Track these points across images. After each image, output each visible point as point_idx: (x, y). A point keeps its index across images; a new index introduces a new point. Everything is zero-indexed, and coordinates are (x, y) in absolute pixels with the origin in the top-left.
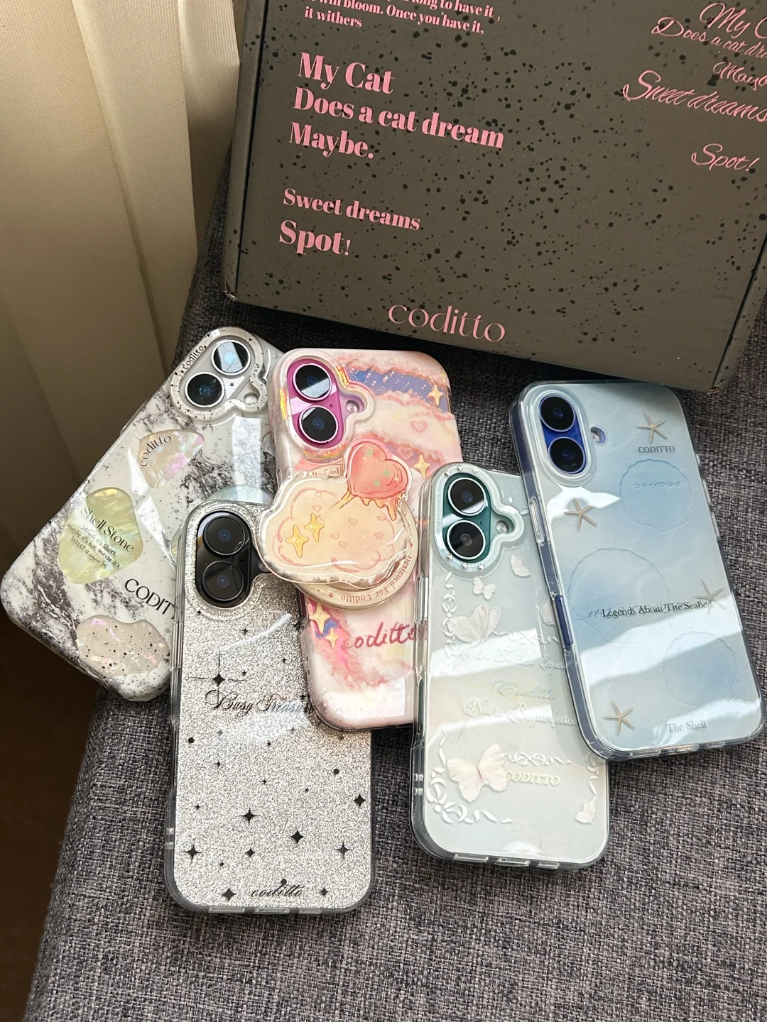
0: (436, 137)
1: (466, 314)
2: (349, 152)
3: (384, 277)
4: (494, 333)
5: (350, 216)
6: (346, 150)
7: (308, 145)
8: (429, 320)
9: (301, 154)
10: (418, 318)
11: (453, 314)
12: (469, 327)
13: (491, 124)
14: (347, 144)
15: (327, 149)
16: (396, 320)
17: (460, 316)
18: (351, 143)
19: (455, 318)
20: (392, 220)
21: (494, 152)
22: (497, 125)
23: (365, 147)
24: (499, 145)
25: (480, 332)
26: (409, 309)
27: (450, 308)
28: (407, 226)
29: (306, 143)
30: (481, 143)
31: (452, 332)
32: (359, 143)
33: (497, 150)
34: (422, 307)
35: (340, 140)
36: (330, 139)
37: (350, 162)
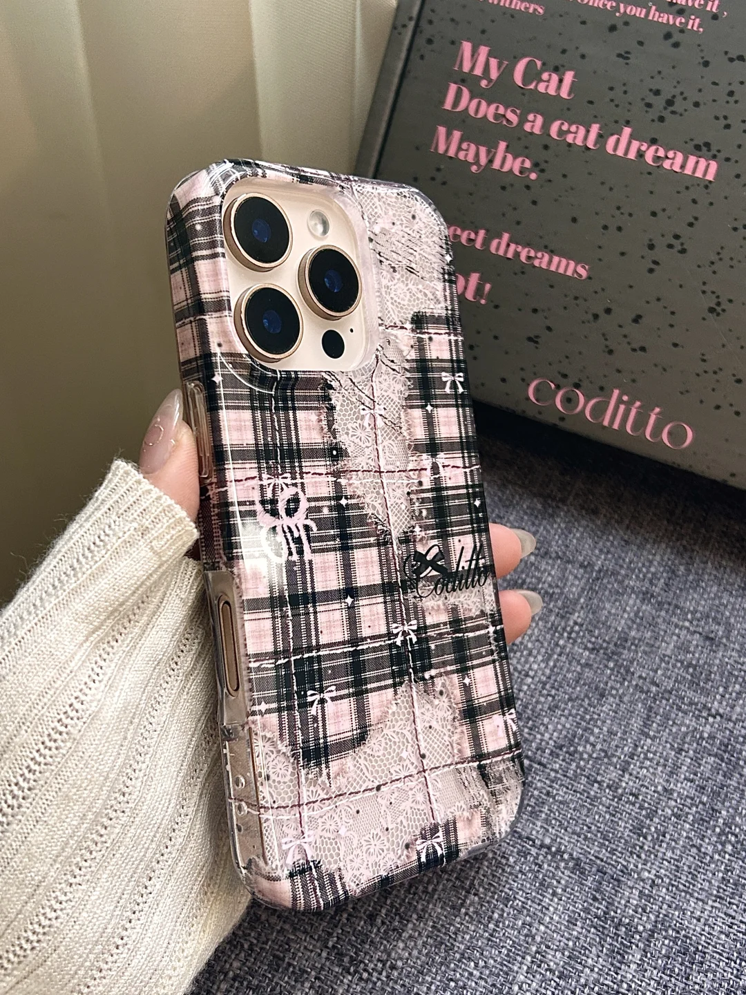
0: (624, 159)
1: (638, 404)
2: (506, 169)
3: (530, 339)
4: (678, 436)
5: (494, 252)
6: (502, 166)
7: (453, 156)
8: (585, 405)
9: (442, 167)
10: (569, 401)
11: (619, 401)
12: (640, 423)
13: (701, 149)
14: (504, 159)
15: (477, 162)
16: (537, 400)
17: (629, 404)
18: (510, 157)
19: (622, 407)
20: (550, 262)
21: (702, 185)
22: (709, 150)
23: (528, 164)
24: (710, 177)
25: (657, 431)
26: (558, 387)
27: (616, 392)
28: (569, 273)
29: (451, 153)
30: (686, 172)
31: (616, 426)
32: (520, 159)
33: (707, 183)
34: (577, 386)
35: (495, 153)
36: (483, 150)
37: (504, 182)
